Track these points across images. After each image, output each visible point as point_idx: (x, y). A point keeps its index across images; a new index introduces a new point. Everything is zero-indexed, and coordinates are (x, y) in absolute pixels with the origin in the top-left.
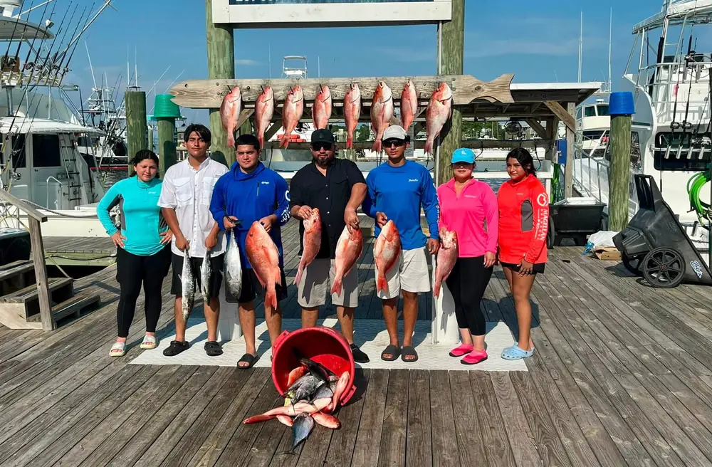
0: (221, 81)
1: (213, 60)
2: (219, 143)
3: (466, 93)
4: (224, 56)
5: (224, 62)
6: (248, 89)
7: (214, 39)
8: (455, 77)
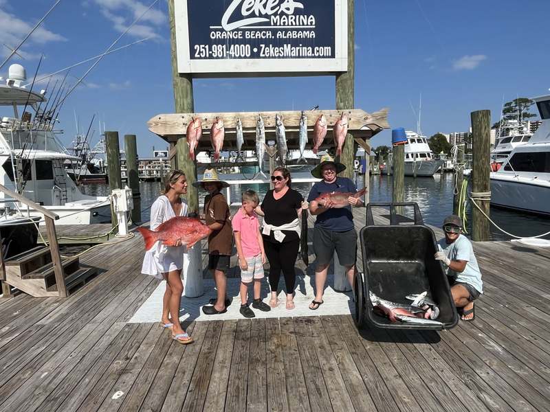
0: (185, 115)
1: (179, 100)
2: (184, 159)
3: (358, 122)
4: (187, 97)
5: (187, 102)
6: (206, 120)
7: (179, 85)
8: (350, 110)
